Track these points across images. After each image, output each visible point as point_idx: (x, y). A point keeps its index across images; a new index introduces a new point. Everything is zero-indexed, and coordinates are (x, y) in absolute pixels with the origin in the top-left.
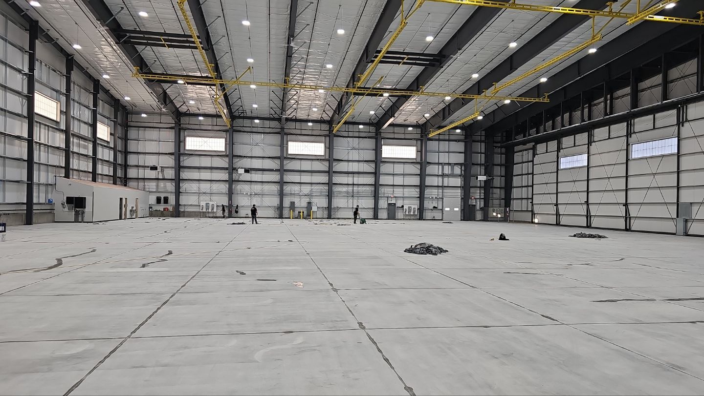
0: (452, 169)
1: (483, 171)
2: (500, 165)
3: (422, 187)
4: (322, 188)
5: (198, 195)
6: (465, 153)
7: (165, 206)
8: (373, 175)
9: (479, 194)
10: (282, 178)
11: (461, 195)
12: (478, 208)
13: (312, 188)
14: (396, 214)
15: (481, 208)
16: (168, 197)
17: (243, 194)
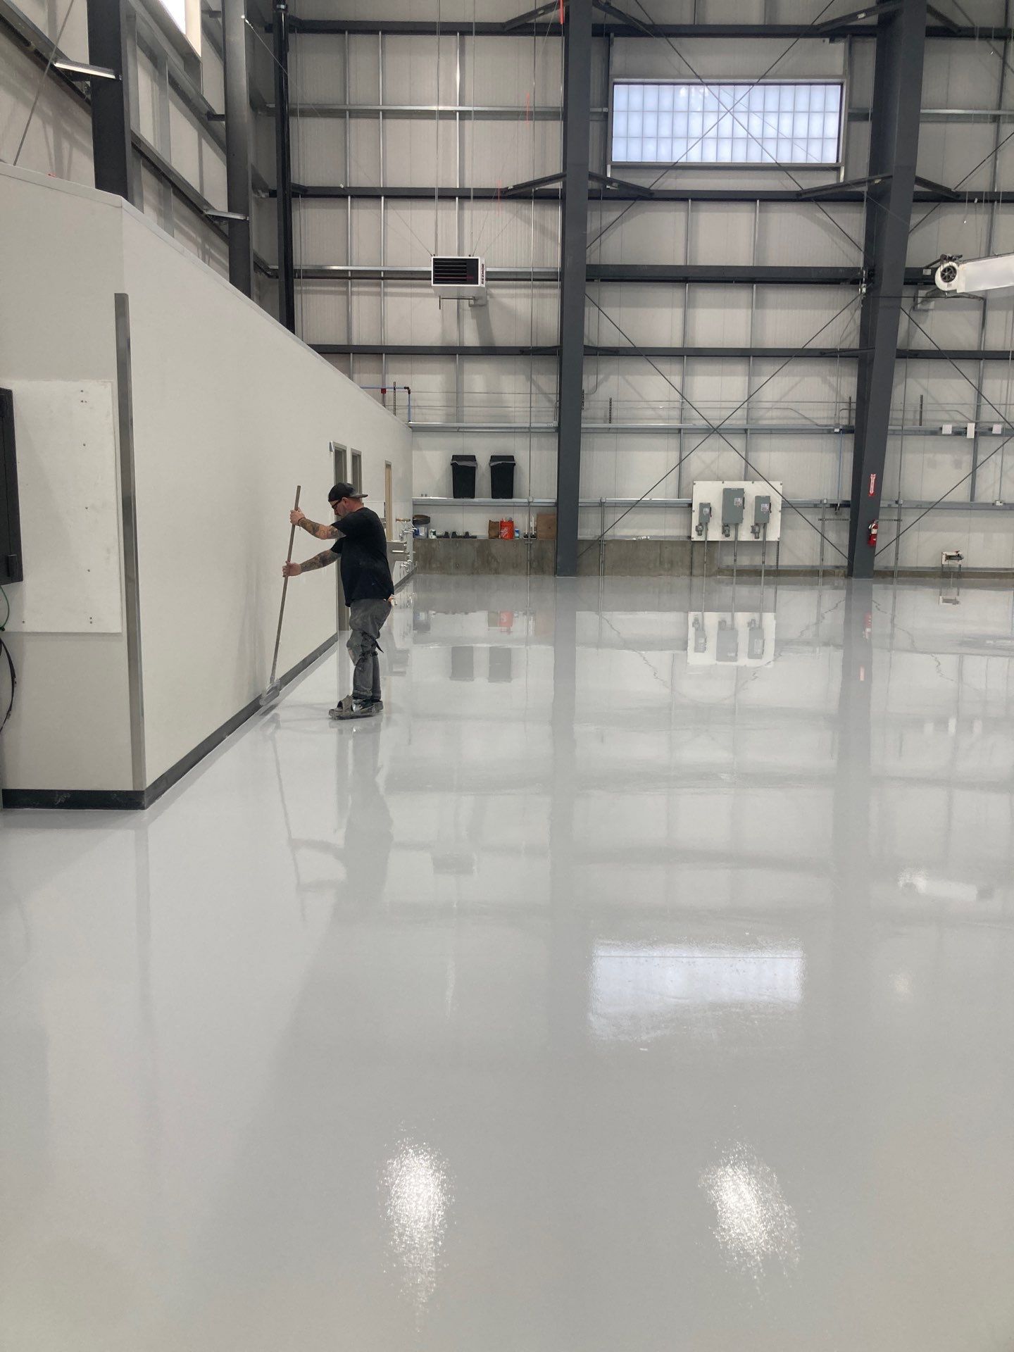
5: (673, 442)
7: (501, 511)
16: (512, 458)
17: (937, 432)
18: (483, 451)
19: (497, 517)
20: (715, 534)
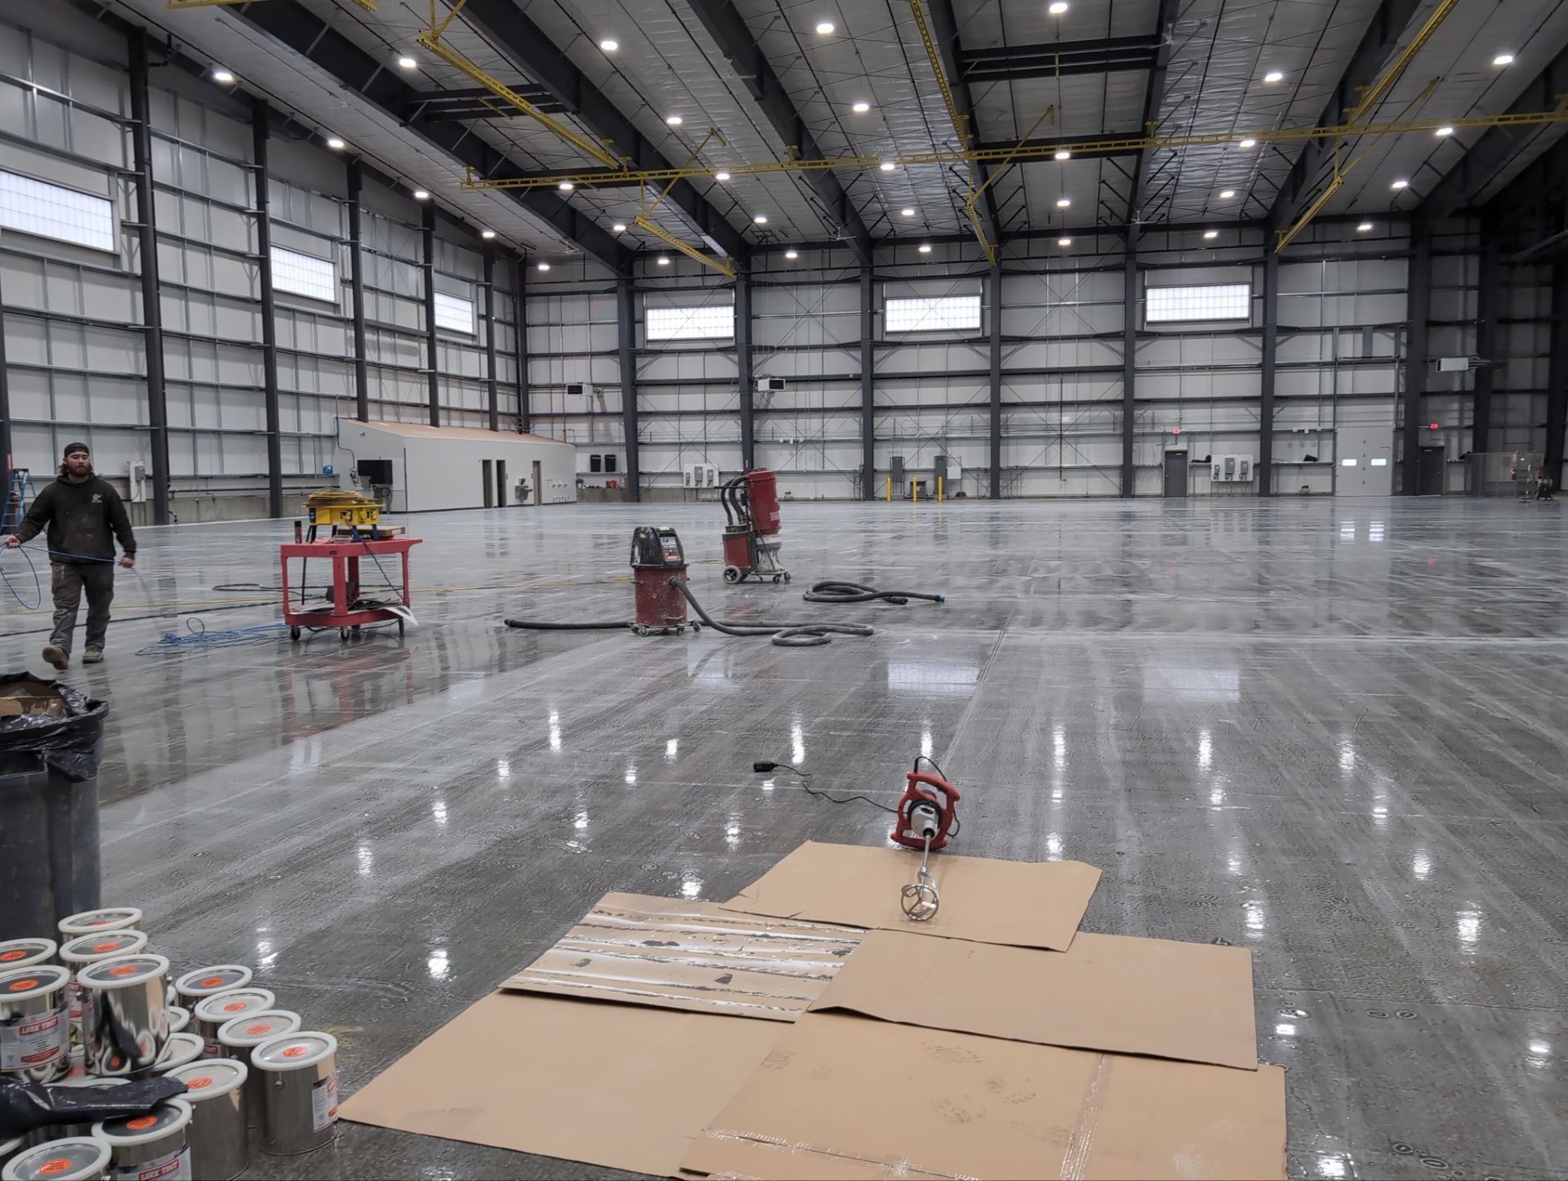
0: (1368, 343)
1: (1472, 343)
2: (1536, 321)
3: (1268, 401)
4: (975, 416)
5: (677, 448)
6: (1410, 291)
7: (610, 477)
8: (1119, 376)
9: (1456, 415)
10: (868, 396)
11: (1397, 420)
12: (1455, 457)
13: (950, 417)
14: (1190, 480)
15: (1462, 457)
16: (614, 456)
17: (777, 442)
18: (603, 453)
19: (610, 479)
20: (692, 485)
